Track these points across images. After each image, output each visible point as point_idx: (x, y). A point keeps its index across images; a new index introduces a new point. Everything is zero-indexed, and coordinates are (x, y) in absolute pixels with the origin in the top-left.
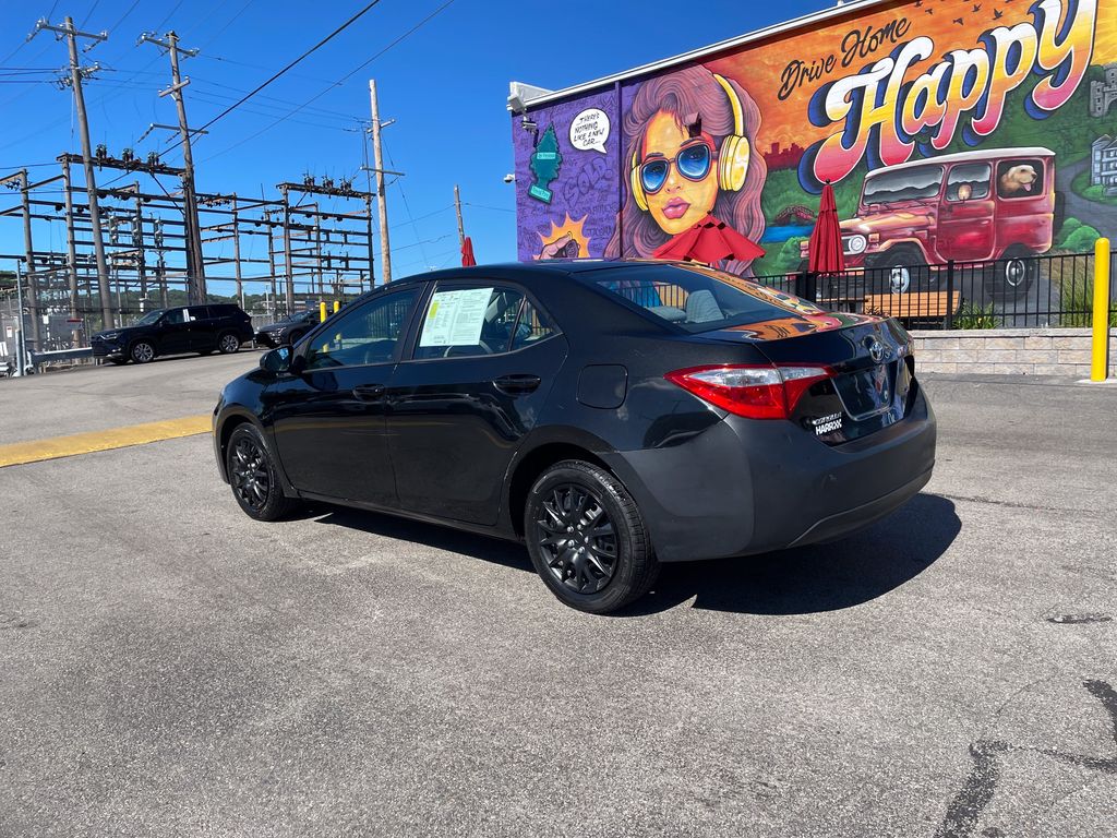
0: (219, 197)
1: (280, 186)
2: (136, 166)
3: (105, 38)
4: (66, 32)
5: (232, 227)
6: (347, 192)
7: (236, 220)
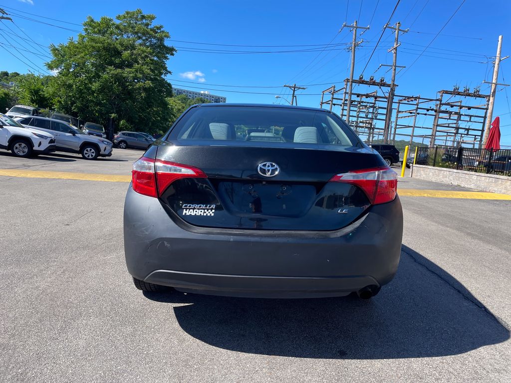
0: (412, 97)
1: (440, 92)
2: (374, 84)
3: (369, 28)
4: (353, 27)
5: (414, 111)
6: (477, 95)
7: (418, 108)
